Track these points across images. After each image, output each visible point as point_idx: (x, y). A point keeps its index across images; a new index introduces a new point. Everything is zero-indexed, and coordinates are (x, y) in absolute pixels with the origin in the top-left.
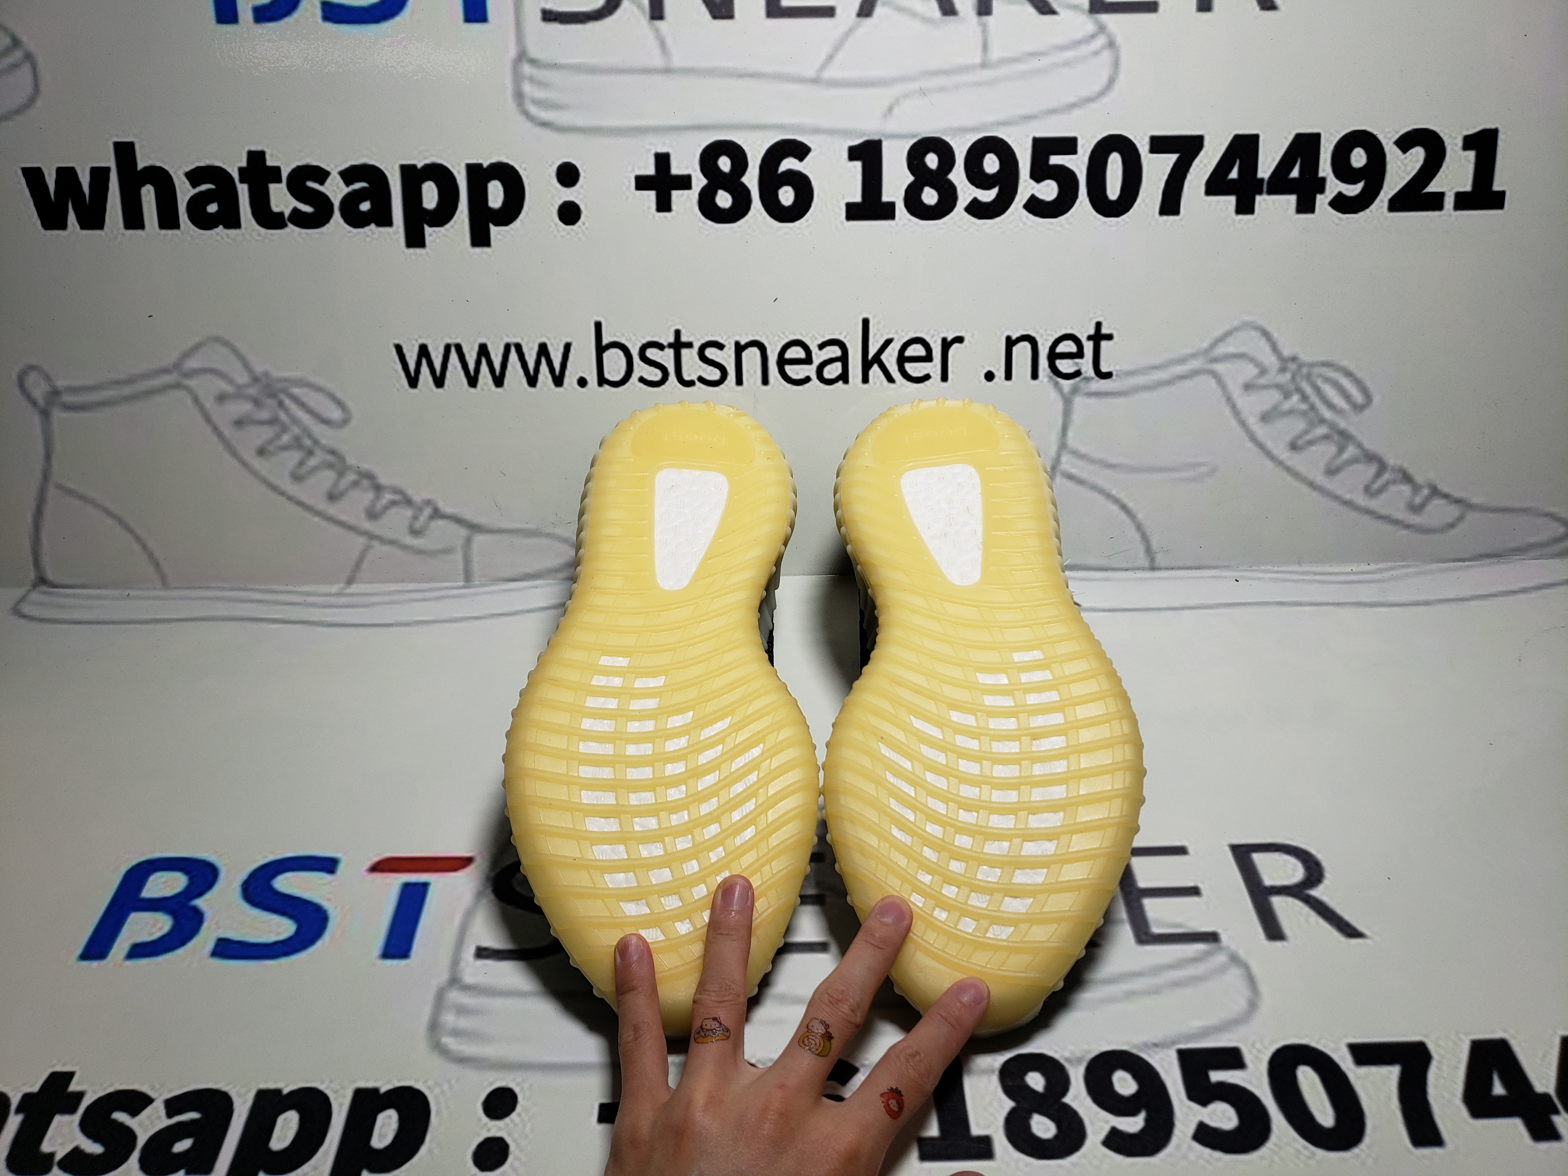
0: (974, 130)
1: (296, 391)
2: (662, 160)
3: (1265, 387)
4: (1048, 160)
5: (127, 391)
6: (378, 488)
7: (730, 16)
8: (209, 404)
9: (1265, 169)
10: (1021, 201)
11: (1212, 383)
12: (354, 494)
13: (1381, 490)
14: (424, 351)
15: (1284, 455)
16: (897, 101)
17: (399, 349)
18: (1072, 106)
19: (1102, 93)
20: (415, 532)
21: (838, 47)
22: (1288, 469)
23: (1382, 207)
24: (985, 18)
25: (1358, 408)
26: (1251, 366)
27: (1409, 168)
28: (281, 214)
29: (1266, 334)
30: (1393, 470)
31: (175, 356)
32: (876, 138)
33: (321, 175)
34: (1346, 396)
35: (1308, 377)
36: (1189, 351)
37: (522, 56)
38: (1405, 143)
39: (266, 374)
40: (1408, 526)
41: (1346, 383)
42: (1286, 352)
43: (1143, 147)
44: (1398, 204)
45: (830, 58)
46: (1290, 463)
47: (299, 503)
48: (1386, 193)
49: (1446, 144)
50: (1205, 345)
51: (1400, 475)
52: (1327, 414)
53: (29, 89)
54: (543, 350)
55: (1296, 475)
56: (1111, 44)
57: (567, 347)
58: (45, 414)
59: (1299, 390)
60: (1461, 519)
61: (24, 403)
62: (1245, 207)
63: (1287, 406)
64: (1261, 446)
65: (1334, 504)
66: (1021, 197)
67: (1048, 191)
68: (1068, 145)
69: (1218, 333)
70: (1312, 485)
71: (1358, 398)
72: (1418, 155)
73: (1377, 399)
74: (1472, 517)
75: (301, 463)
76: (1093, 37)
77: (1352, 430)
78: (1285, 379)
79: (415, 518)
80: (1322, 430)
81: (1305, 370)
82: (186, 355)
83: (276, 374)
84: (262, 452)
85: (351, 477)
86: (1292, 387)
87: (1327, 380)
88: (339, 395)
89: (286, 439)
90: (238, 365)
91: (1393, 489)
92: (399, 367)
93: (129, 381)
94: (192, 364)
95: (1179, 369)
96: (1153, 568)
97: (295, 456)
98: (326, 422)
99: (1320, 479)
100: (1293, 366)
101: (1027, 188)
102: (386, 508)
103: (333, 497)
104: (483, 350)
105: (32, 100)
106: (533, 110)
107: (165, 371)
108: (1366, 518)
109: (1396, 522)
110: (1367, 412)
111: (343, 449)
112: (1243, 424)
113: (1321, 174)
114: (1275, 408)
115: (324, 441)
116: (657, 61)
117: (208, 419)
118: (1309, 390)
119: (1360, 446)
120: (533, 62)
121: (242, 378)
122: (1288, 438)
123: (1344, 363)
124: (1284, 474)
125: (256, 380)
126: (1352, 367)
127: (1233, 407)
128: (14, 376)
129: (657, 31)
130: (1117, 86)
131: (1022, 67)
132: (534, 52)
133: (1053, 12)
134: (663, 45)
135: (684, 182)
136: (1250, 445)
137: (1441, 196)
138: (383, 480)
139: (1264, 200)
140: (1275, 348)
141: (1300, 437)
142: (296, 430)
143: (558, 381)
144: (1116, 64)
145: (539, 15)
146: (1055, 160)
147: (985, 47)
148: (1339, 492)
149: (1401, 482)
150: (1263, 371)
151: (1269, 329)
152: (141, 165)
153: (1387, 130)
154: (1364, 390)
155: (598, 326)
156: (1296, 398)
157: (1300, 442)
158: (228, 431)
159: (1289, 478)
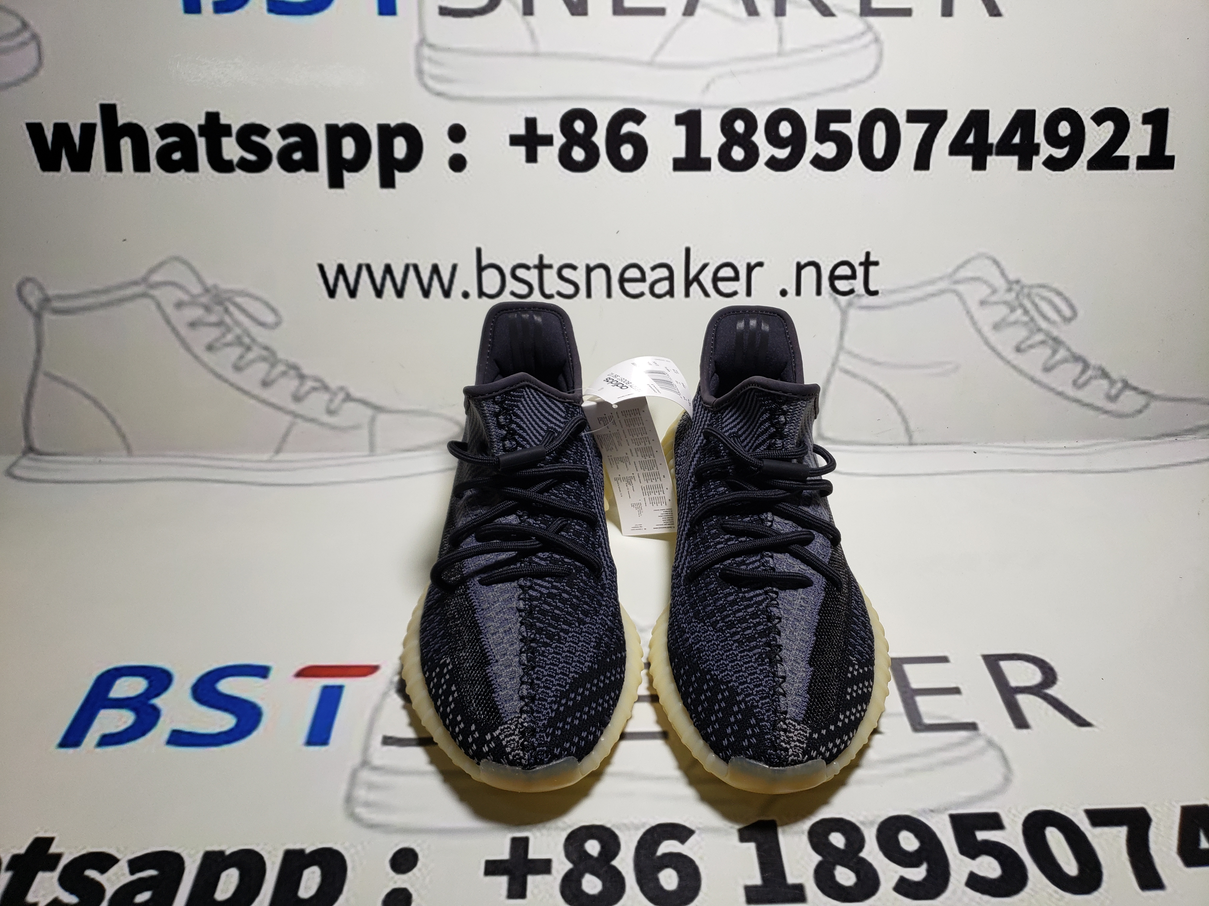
0: (772, 103)
1: (239, 300)
2: (531, 123)
3: (996, 303)
4: (828, 127)
5: (104, 298)
6: (302, 377)
7: (584, 13)
8: (170, 310)
9: (994, 136)
10: (808, 158)
11: (956, 299)
12: (283, 382)
13: (1085, 384)
14: (341, 270)
15: (1011, 355)
16: (713, 80)
17: (321, 267)
18: (847, 86)
19: (870, 77)
20: (331, 412)
21: (668, 38)
22: (1014, 367)
23: (1082, 167)
24: (780, 18)
25: (1067, 320)
26: (985, 287)
27: (1102, 138)
28: (230, 162)
29: (996, 262)
30: (1094, 368)
31: (142, 272)
32: (697, 108)
33: (263, 131)
34: (1058, 311)
35: (1029, 296)
36: (937, 275)
37: (423, 42)
38: (1101, 117)
39: (215, 287)
40: (1106, 412)
41: (1057, 300)
42: (1012, 277)
43: (901, 118)
44: (1095, 164)
45: (662, 47)
46: (1015, 362)
47: (239, 389)
48: (1086, 156)
49: (1130, 119)
50: (950, 270)
51: (1100, 373)
52: (1044, 325)
53: (34, 61)
54: (435, 270)
55: (1020, 371)
56: (877, 40)
57: (454, 267)
58: (38, 317)
59: (1022, 306)
60: (1146, 406)
61: (21, 307)
62: (979, 165)
63: (1013, 318)
64: (993, 349)
65: (1051, 395)
66: (808, 155)
67: (829, 150)
68: (844, 116)
69: (960, 261)
70: (1032, 379)
71: (1067, 312)
72: (1109, 127)
73: (1081, 313)
74: (1155, 405)
75: (241, 357)
76: (863, 34)
77: (1063, 337)
78: (1011, 297)
79: (331, 401)
80: (1040, 337)
81: (1026, 291)
82: (153, 271)
83: (224, 285)
84: (210, 348)
85: (281, 368)
86: (1016, 303)
87: (1043, 298)
88: (274, 304)
89: (230, 337)
90: (194, 279)
91: (1095, 383)
92: (321, 281)
93: (107, 291)
94: (157, 278)
95: (930, 289)
96: (911, 444)
97: (237, 351)
98: (262, 324)
99: (1039, 375)
100: (1016, 287)
101: (813, 147)
102: (308, 393)
103: (266, 384)
104: (388, 270)
105: (36, 70)
106: (431, 83)
107: (135, 283)
108: (1074, 405)
109: (1097, 409)
110: (1073, 323)
111: (274, 346)
112: (979, 331)
113: (1036, 141)
114: (1003, 320)
115: (260, 340)
116: (528, 47)
117: (168, 322)
118: (1029, 306)
119: (1069, 349)
120: (431, 46)
121: (196, 289)
122: (1014, 343)
123: (1055, 285)
124: (1011, 371)
125: (207, 290)
126: (1061, 289)
127: (972, 318)
128: (14, 286)
129: (528, 24)
130: (882, 72)
131: (809, 56)
132: (432, 38)
133: (832, 15)
134: (532, 34)
135: (548, 140)
136: (985, 348)
137: (1126, 158)
138: (306, 371)
139: (994, 160)
140: (1003, 274)
141: (1022, 342)
142: (238, 331)
143: (447, 294)
144: (881, 55)
145: (437, 10)
146: (834, 127)
147: (781, 40)
148: (1053, 385)
149: (1101, 378)
150: (994, 291)
151: (999, 258)
152: (121, 122)
153: (1085, 108)
154: (1072, 307)
155: (479, 251)
156: (1019, 312)
157: (1023, 346)
158: (184, 331)
159: (1015, 374)
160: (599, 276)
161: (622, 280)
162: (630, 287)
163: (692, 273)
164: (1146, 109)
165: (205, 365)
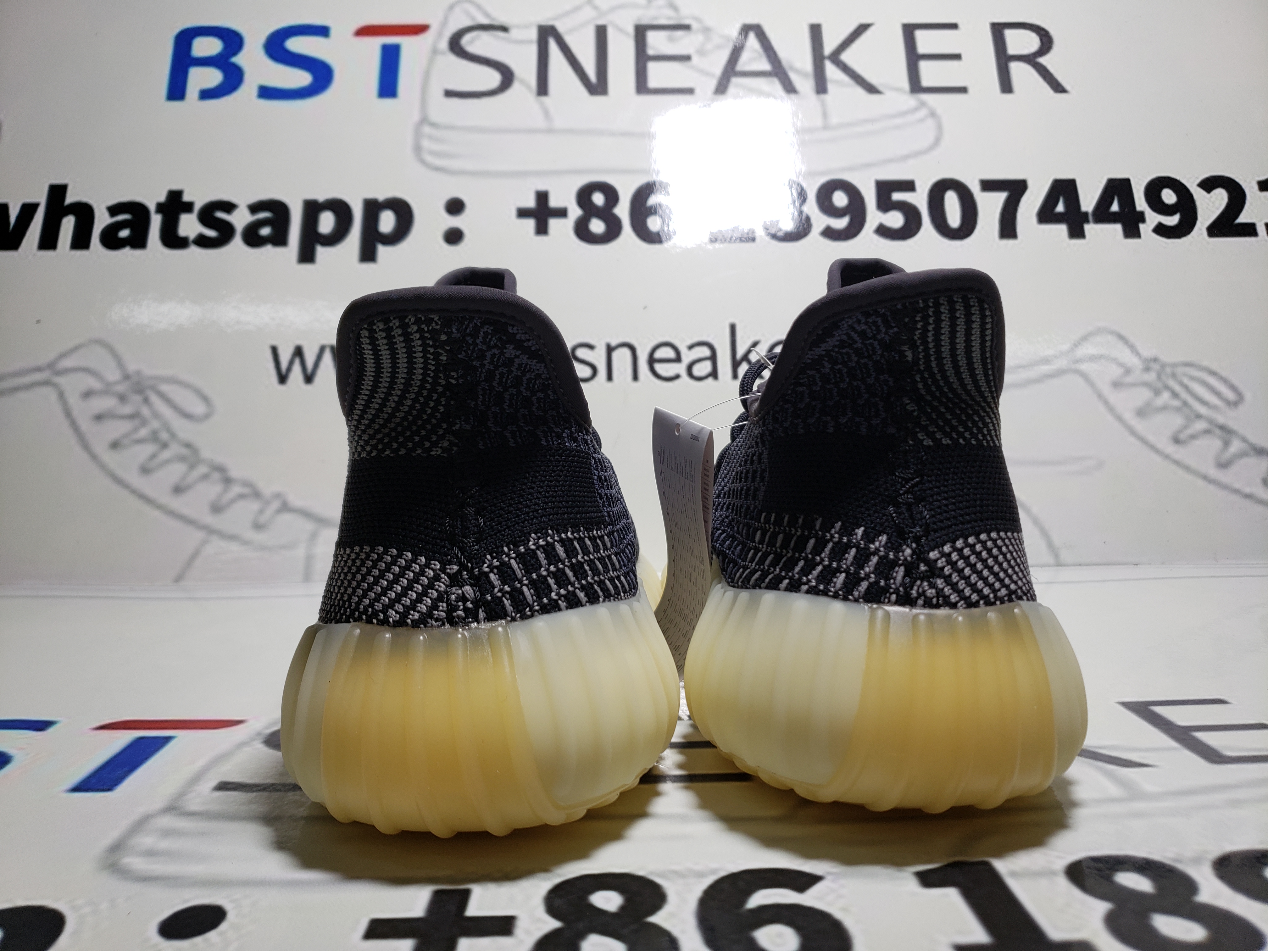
0: (822, 174)
1: (165, 388)
2: (542, 197)
3: (1133, 385)
4: (891, 196)
6: (228, 481)
7: (604, 93)
8: (73, 400)
9: (1088, 202)
10: (870, 227)
11: (1081, 381)
12: (201, 487)
14: (298, 352)
15: (1170, 449)
17: (274, 351)
18: (906, 156)
19: (931, 148)
20: (258, 526)
22: (1177, 463)
23: (1202, 234)
24: (822, 96)
25: (1232, 404)
26: (1114, 366)
27: (1217, 205)
28: (186, 239)
29: (1121, 337)
31: (51, 356)
33: (229, 207)
34: (1217, 394)
35: (1174, 376)
36: (1051, 352)
37: (424, 120)
38: (1209, 184)
39: (138, 373)
41: (1212, 381)
42: (1147, 353)
43: (975, 187)
44: (1216, 231)
46: (1177, 457)
48: (1202, 223)
50: (1066, 347)
52: (1203, 410)
55: (1187, 469)
56: (933, 114)
59: (1167, 387)
62: (1077, 232)
63: (1159, 402)
64: (1143, 440)
66: (870, 225)
67: (895, 220)
68: (907, 186)
69: (1075, 337)
70: (1205, 478)
71: (1230, 395)
72: (1221, 194)
73: (1248, 396)
75: (153, 456)
76: (916, 109)
77: (1232, 425)
78: (1151, 377)
79: (261, 511)
80: (1200, 425)
81: (1168, 370)
82: (64, 355)
83: (148, 371)
84: (115, 445)
85: (202, 470)
86: (1160, 385)
87: (1193, 378)
88: (208, 392)
89: (143, 432)
90: (112, 363)
92: (271, 365)
94: (67, 363)
95: (1045, 369)
96: (1059, 564)
97: (149, 449)
98: (187, 416)
99: (1213, 472)
100: (1156, 367)
101: (875, 217)
102: (232, 501)
103: (178, 490)
106: (429, 158)
107: (38, 369)
110: (1241, 408)
111: (199, 442)
112: (1120, 419)
113: (1139, 208)
114: (1148, 404)
115: (181, 435)
116: (541, 124)
117: (68, 413)
118: (1177, 388)
119: (1244, 440)
120: (433, 125)
121: (112, 374)
122: (1169, 433)
123: (1205, 363)
124: (1174, 467)
125: (126, 377)
126: (1214, 367)
127: (1106, 403)
129: (542, 103)
130: (944, 143)
131: (858, 129)
132: (434, 117)
133: (879, 92)
134: (546, 113)
135: (562, 213)
136: (1132, 439)
137: (1252, 226)
138: (235, 473)
139: (1092, 228)
140: (1134, 351)
141: (1180, 431)
142: (156, 424)
144: (940, 128)
145: (442, 93)
146: (897, 196)
147: (825, 115)
148: (1237, 486)
150: (1128, 371)
151: (1124, 333)
152: (68, 201)
153: (1188, 176)
154: (1233, 388)
156: (1166, 395)
157: (1182, 436)
158: (85, 425)
159: (1180, 472)
160: (622, 358)
161: (652, 361)
162: (662, 369)
163: (740, 353)
164: (1259, 176)
165: (103, 467)
